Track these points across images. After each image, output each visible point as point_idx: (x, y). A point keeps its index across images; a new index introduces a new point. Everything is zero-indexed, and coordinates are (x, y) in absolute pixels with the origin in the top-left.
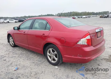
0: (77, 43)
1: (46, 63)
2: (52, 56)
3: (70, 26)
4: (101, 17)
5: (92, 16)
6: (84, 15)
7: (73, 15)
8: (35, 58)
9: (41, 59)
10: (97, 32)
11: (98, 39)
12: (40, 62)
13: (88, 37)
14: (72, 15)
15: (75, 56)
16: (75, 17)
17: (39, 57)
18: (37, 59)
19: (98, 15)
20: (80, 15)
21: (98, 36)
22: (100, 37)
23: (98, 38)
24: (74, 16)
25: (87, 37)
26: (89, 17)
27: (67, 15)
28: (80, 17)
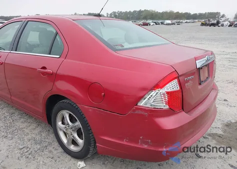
0: (138, 104)
1: (56, 150)
2: (69, 131)
3: (120, 48)
4: (203, 24)
5: (186, 21)
6: (168, 19)
7: (145, 18)
8: (26, 131)
9: (43, 135)
10: (199, 68)
11: (200, 87)
12: (39, 147)
13: (173, 86)
14: (142, 17)
15: (131, 141)
16: (150, 21)
17: (39, 129)
18: (34, 136)
19: (197, 21)
20: (159, 19)
21: (202, 79)
22: (205, 81)
23: (200, 84)
24: (147, 19)
25: (167, 85)
26: (179, 23)
27: (132, 17)
28: (160, 21)
